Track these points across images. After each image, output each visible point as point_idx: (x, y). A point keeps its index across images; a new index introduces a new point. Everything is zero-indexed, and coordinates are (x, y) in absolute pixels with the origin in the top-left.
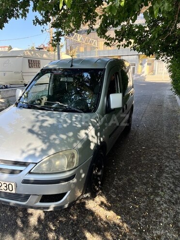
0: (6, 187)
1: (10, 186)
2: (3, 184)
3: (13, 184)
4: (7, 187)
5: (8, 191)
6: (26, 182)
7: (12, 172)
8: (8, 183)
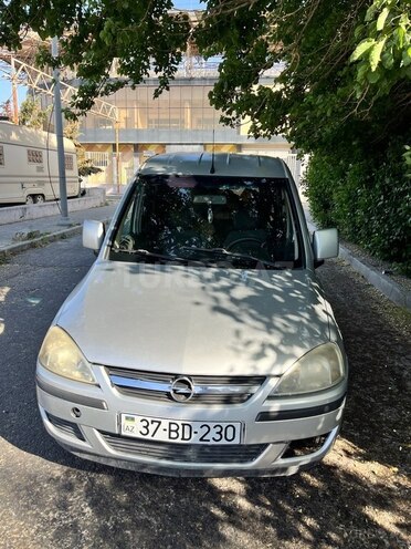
0: (219, 433)
1: (230, 430)
2: (212, 428)
3: (237, 426)
4: (223, 433)
5: (223, 442)
6: (265, 416)
7: (228, 400)
8: (224, 425)
